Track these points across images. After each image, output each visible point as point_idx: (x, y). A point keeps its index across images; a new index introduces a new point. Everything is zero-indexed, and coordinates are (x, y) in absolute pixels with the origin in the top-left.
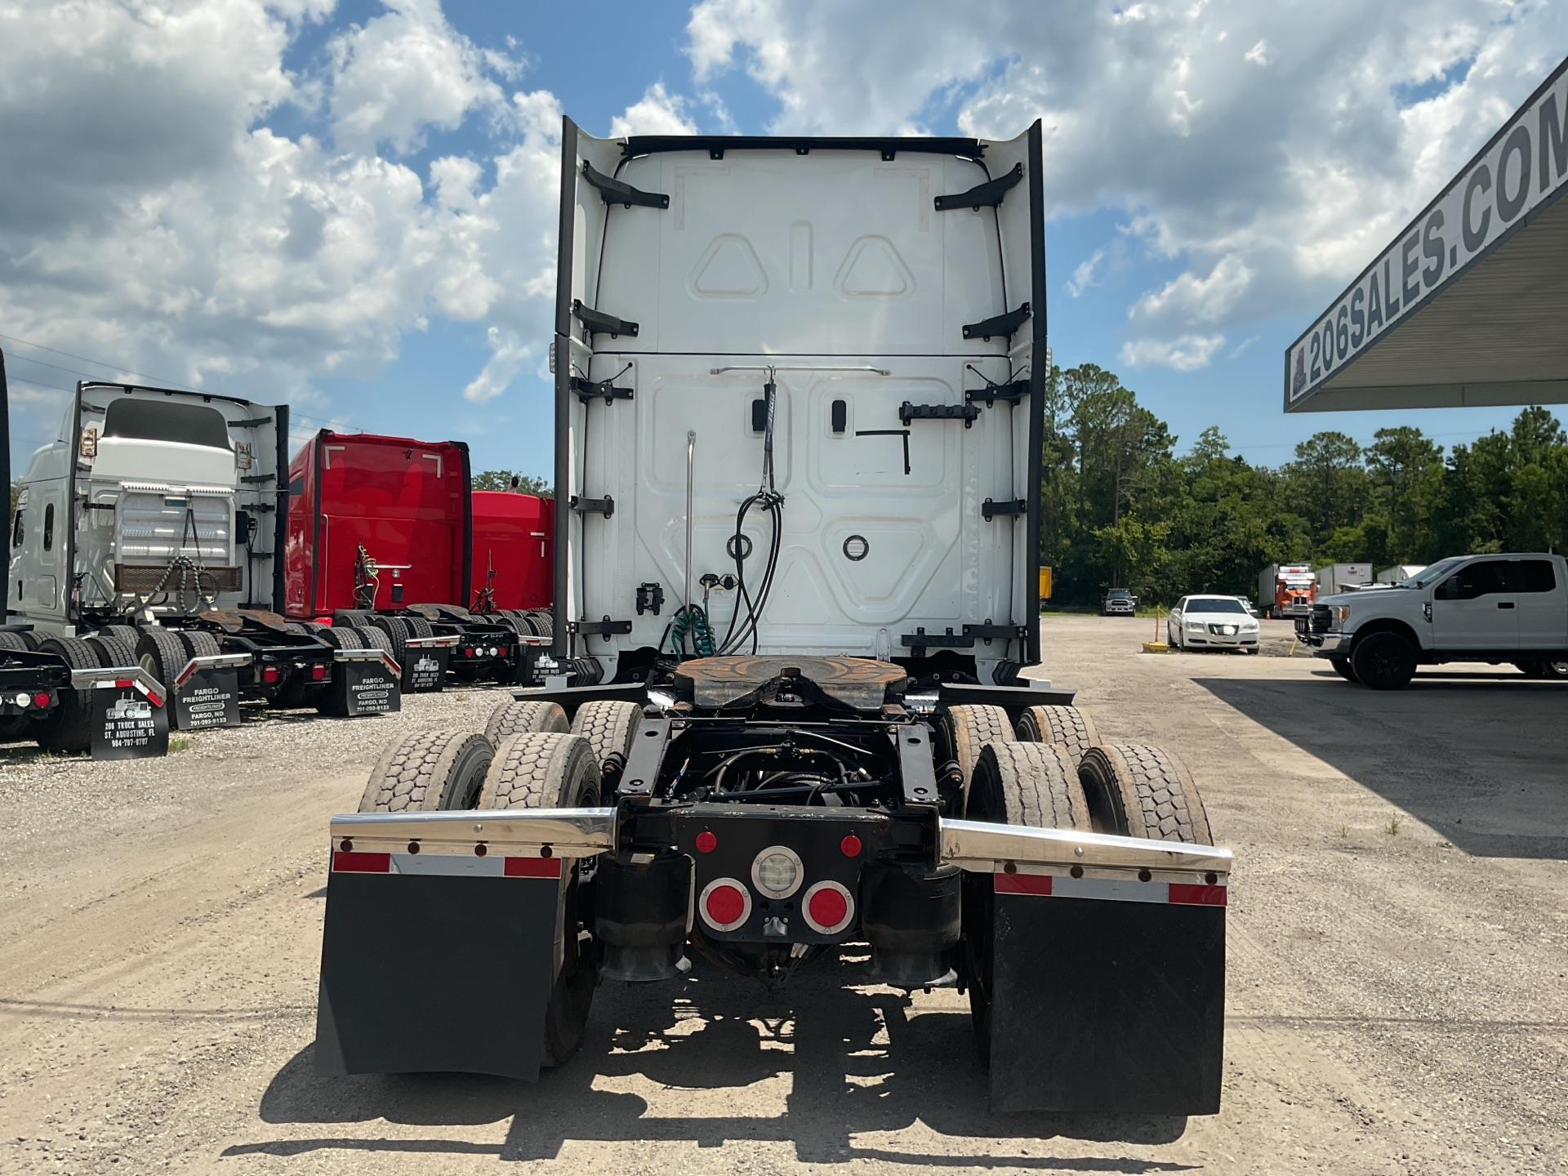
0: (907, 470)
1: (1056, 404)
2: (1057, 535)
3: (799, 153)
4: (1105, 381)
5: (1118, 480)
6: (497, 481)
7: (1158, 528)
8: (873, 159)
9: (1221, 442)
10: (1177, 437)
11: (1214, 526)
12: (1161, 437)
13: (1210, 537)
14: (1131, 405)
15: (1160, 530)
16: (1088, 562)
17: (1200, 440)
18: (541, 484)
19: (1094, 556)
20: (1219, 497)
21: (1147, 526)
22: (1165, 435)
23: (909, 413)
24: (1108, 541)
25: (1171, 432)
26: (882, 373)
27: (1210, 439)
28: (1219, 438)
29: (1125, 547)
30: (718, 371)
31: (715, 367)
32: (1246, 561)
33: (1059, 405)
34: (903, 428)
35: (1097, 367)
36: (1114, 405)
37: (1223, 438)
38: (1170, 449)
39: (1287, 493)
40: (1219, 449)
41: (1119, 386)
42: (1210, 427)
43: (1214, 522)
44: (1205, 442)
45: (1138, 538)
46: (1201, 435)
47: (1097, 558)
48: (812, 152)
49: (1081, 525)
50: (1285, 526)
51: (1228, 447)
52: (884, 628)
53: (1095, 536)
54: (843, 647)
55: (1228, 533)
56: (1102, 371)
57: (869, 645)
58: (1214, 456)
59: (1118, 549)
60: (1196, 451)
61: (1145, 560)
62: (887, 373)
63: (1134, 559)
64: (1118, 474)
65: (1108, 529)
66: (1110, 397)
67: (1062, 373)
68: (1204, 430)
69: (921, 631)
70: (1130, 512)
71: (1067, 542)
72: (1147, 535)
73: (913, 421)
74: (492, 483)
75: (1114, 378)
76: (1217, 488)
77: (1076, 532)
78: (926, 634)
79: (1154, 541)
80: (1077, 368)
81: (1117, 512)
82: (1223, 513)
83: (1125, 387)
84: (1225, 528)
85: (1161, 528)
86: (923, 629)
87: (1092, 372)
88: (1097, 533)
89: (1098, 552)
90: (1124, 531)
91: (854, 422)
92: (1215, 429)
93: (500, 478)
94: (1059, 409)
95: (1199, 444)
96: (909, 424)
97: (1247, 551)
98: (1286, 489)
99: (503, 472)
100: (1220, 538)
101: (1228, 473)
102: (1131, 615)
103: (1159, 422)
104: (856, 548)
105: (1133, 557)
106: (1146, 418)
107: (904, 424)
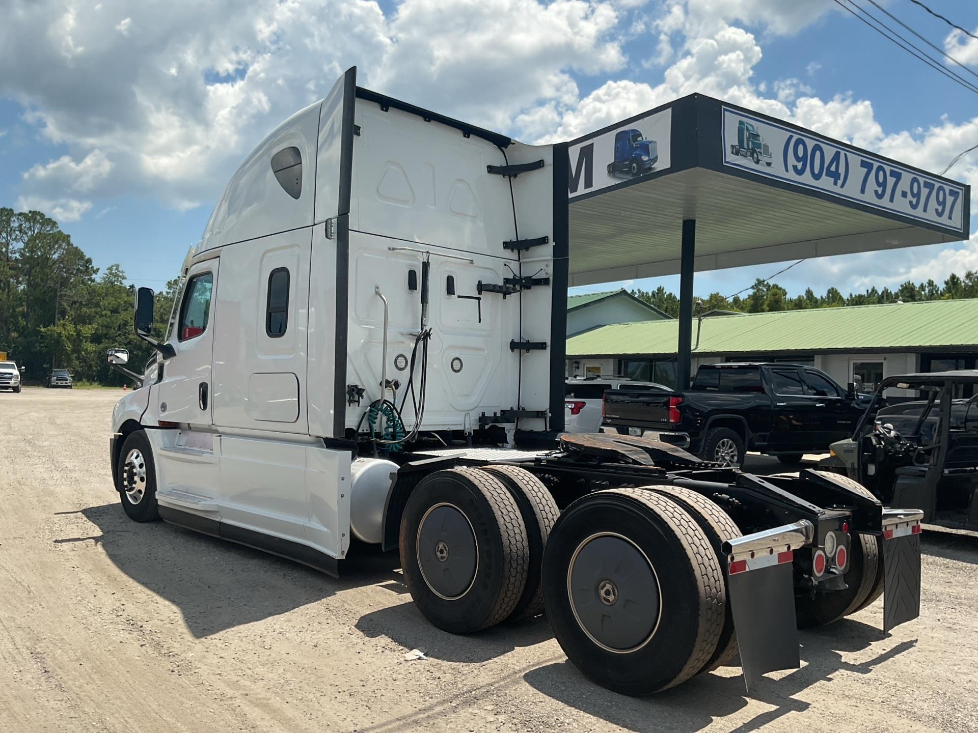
0: (479, 320)
1: (11, 236)
2: (8, 330)
3: (425, 120)
4: (48, 224)
5: (58, 294)
7: (87, 329)
8: (460, 135)
9: (121, 274)
10: (99, 269)
11: (119, 330)
12: (88, 268)
13: (117, 336)
14: (69, 243)
15: (88, 330)
16: (33, 350)
17: (107, 272)
19: (40, 346)
20: (120, 310)
21: (78, 327)
22: (90, 266)
23: (481, 287)
24: (51, 335)
25: (95, 265)
26: (471, 262)
27: (113, 272)
28: (119, 272)
29: (63, 341)
30: (394, 249)
31: (391, 247)
32: (140, 352)
33: (14, 237)
34: (478, 296)
35: (42, 214)
36: (56, 242)
37: (122, 272)
38: (94, 276)
39: (162, 311)
40: (120, 279)
41: (58, 230)
42: (113, 264)
43: (119, 326)
44: (111, 273)
45: (72, 335)
46: (108, 269)
47: (42, 347)
48: (432, 122)
49: (27, 324)
50: (161, 332)
51: (126, 279)
52: (467, 413)
53: (41, 332)
54: (450, 425)
55: (129, 334)
56: (46, 217)
57: (461, 423)
58: (116, 283)
59: (58, 341)
60: (104, 278)
61: (77, 350)
62: (474, 263)
63: (69, 349)
64: (59, 290)
65: (51, 327)
66: (53, 236)
67: (15, 215)
68: (110, 266)
69: (483, 414)
70: (67, 317)
71: (14, 335)
72: (79, 333)
73: (483, 292)
75: (55, 223)
76: (119, 304)
77: (22, 328)
78: (486, 416)
79: (84, 337)
80: (28, 213)
81: (57, 316)
82: (125, 321)
83: (63, 231)
84: (127, 331)
85: (89, 329)
87: (38, 218)
88: (43, 330)
89: (43, 343)
90: (63, 329)
91: (458, 289)
92: (117, 266)
94: (13, 240)
95: (106, 274)
96: (481, 294)
97: (141, 346)
98: (160, 308)
100: (123, 337)
101: (125, 295)
102: (70, 387)
103: (86, 258)
104: (457, 365)
105: (69, 347)
106: (77, 254)
107: (479, 294)
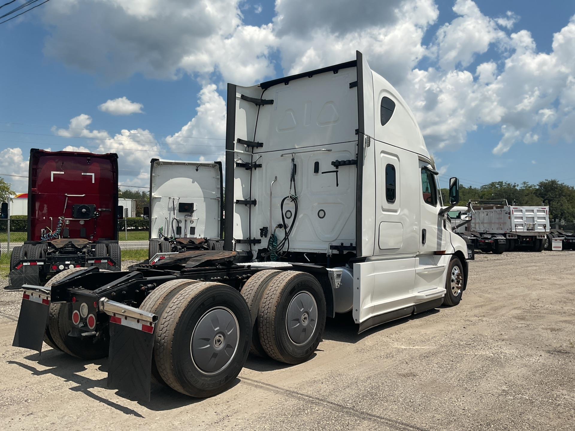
0: (337, 185)
6: (497, 186)
8: (331, 74)
18: (516, 186)
23: (337, 164)
26: (329, 150)
30: (283, 156)
34: (336, 170)
52: (330, 243)
57: (325, 249)
62: (331, 150)
69: (342, 244)
73: (339, 167)
74: (495, 186)
78: (344, 245)
86: (343, 243)
91: (322, 169)
93: (498, 184)
96: (338, 168)
99: (499, 182)
104: (322, 214)
107: (336, 168)
